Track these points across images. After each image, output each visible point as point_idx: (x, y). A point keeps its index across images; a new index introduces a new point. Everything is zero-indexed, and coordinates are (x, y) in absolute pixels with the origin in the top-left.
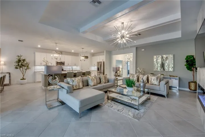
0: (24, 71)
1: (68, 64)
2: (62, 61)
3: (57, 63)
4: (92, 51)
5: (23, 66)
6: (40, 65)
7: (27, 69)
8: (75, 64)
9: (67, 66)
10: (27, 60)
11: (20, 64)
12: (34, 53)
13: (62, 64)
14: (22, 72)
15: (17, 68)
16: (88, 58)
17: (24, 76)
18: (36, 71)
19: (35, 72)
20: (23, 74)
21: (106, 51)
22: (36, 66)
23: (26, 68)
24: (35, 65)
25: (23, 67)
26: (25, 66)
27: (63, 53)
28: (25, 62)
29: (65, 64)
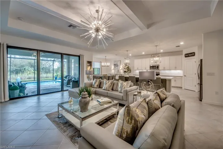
1: (164, 68)
2: (156, 64)
3: (150, 66)
9: (164, 70)
13: (156, 67)
29: (160, 68)
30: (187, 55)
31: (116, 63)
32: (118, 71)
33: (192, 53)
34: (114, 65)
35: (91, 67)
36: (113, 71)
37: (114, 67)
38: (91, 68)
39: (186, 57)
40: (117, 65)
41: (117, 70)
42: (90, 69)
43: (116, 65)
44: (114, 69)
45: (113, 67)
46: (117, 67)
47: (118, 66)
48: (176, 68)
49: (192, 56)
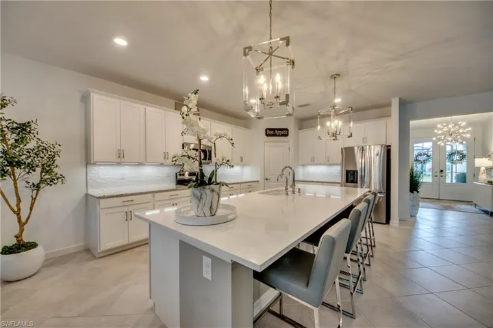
0: (26, 194)
5: (19, 164)
6: (114, 158)
7: (42, 181)
10: (45, 133)
12: (85, 99)
13: (205, 154)
14: (13, 203)
16: (287, 135)
17: (22, 225)
18: (92, 192)
19: (87, 195)
20: (18, 214)
22: (94, 164)
23: (35, 177)
24: (88, 161)
25: (17, 171)
26: (31, 167)
28: (32, 145)
30: (272, 132)
33: (282, 129)
39: (267, 135)
49: (282, 135)
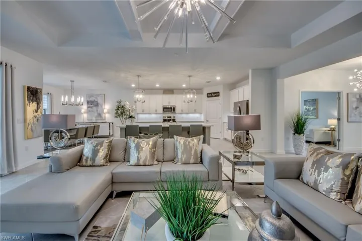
1: (182, 111)
2: (172, 104)
3: (164, 108)
4: (218, 78)
8: (195, 110)
9: (181, 113)
11: (119, 112)
13: (172, 109)
15: (116, 117)
16: (218, 96)
21: (253, 70)
27: (175, 91)
29: (177, 110)
30: (210, 95)
31: (92, 99)
32: (100, 115)
33: (216, 93)
34: (88, 102)
35: (38, 104)
36: (85, 116)
37: (88, 107)
38: (38, 108)
39: (208, 97)
40: (95, 103)
41: (96, 114)
42: (37, 112)
43: (93, 104)
44: (88, 112)
45: (84, 108)
46: (95, 108)
47: (99, 106)
48: (195, 112)
49: (216, 96)
